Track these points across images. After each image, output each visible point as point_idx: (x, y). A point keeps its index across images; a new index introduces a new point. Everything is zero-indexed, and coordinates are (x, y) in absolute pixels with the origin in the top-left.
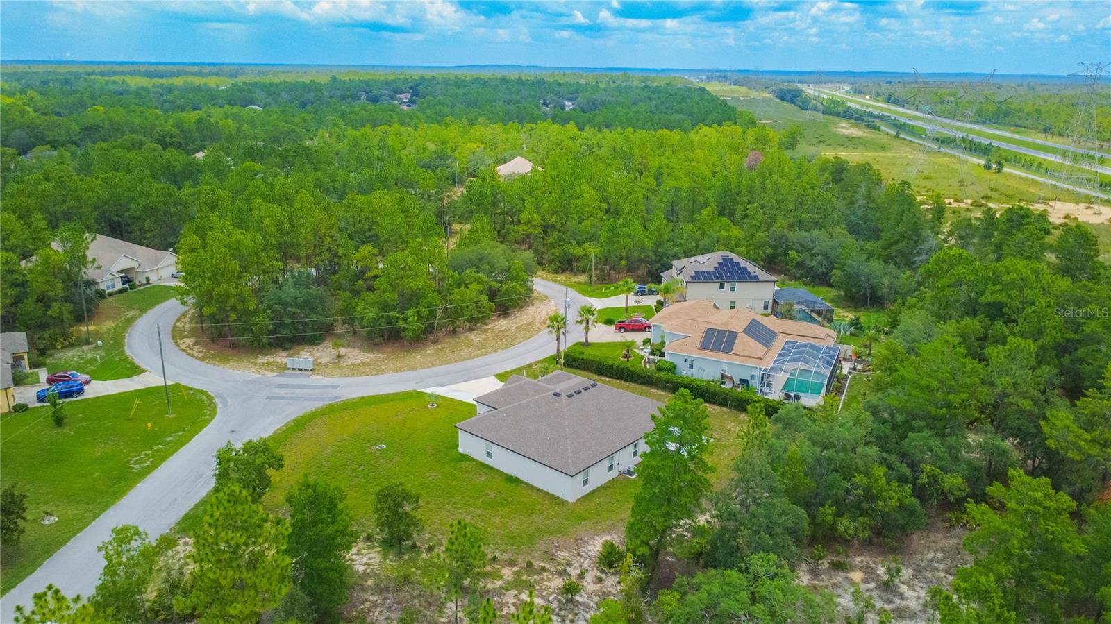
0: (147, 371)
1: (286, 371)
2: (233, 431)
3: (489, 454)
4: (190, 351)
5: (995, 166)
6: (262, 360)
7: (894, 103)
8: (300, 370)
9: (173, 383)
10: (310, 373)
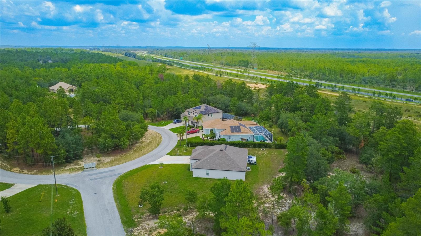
0: (14, 184)
1: (84, 170)
2: (96, 193)
3: (208, 174)
4: (24, 173)
5: (219, 75)
6: (66, 168)
7: (167, 57)
8: (90, 168)
9: (37, 185)
10: (95, 168)
